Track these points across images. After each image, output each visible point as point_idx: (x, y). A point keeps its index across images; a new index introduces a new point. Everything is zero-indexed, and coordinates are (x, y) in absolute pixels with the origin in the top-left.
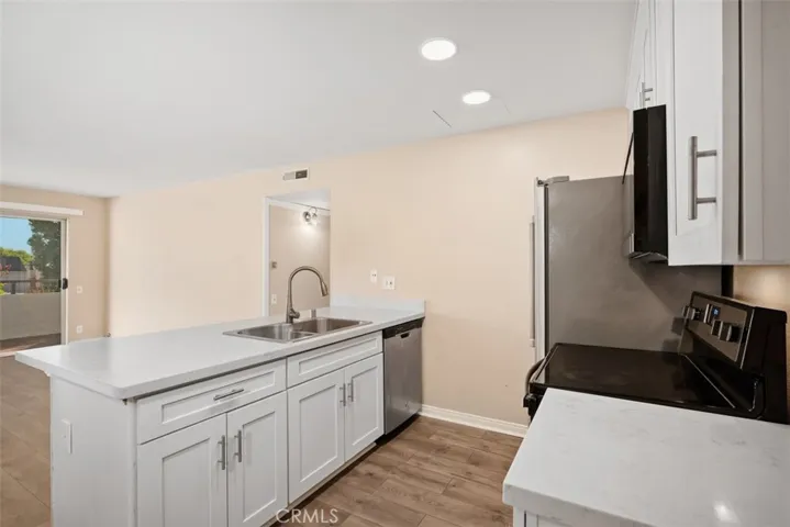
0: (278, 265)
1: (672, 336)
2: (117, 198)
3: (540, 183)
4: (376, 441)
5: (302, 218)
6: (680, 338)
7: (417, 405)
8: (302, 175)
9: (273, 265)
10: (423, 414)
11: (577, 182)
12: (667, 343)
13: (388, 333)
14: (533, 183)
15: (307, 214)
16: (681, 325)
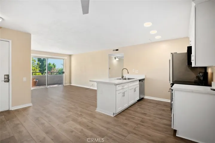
0: (111, 69)
1: (196, 79)
2: (72, 55)
3: (172, 53)
4: (137, 101)
5: (114, 58)
6: (197, 79)
7: (143, 96)
8: (117, 50)
9: (110, 69)
10: (145, 98)
11: (178, 54)
12: (195, 80)
13: (140, 80)
14: (170, 54)
15: (115, 58)
16: (197, 77)
